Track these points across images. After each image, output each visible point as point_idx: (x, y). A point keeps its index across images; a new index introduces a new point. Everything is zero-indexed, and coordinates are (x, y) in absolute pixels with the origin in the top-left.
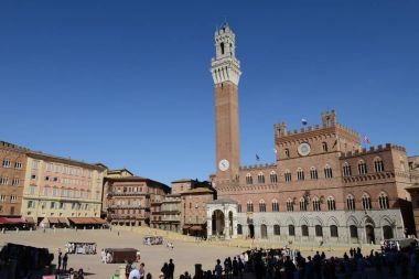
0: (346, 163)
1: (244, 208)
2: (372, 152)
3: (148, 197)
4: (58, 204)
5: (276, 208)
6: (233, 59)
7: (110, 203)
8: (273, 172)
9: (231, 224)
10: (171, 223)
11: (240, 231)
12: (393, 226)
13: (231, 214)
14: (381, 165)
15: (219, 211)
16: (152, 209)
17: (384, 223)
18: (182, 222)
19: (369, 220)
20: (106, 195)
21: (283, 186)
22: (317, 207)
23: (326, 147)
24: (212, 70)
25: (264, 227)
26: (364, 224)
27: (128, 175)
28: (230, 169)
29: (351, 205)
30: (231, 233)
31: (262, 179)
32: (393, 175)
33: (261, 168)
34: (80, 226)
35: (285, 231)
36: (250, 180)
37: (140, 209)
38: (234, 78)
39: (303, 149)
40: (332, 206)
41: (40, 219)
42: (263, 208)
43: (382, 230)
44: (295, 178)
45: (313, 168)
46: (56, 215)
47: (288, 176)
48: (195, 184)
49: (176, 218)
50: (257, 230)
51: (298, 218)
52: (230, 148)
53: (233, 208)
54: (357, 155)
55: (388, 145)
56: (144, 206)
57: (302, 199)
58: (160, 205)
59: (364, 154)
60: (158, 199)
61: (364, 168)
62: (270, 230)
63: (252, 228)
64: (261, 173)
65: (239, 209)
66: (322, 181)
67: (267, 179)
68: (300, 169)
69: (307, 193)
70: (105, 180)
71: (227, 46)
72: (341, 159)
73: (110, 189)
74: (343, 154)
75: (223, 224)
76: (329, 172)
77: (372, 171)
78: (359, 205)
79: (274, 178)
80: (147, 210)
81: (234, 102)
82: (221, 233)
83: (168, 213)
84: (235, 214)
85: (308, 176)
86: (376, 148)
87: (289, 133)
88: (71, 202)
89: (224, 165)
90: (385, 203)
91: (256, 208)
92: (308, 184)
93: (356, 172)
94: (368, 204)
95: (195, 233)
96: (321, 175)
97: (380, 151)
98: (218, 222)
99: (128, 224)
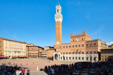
0: (87, 43)
1: (63, 53)
2: (94, 41)
3: (38, 50)
4: (14, 52)
5: (70, 53)
6: (61, 15)
7: (28, 52)
8: (70, 45)
9: (59, 57)
10: (44, 57)
11: (61, 59)
12: (96, 57)
13: (59, 55)
14: (95, 44)
15: (56, 54)
16: (40, 54)
17: (94, 57)
18: (47, 56)
19: (91, 56)
20: (27, 50)
21: (72, 48)
22: (80, 53)
23: (83, 39)
24: (55, 18)
25: (67, 58)
26: (90, 57)
27: (33, 45)
28: (59, 44)
29: (87, 53)
30: (59, 59)
31: (67, 47)
32: (97, 46)
33: (67, 44)
34: (21, 58)
35: (72, 58)
36: (64, 47)
37: (36, 53)
38: (61, 20)
39: (77, 39)
40: (83, 53)
41: (10, 56)
42: (67, 53)
43: (93, 58)
44: (75, 46)
45: (79, 44)
46: (14, 55)
47: (73, 46)
48: (50, 47)
49: (46, 56)
50: (65, 58)
51: (75, 55)
52: (59, 39)
53: (60, 53)
54: (90, 41)
55: (97, 39)
56: (37, 53)
57: (76, 51)
58: (42, 52)
59: (92, 41)
60: (41, 51)
61: (91, 44)
62: (68, 58)
63: (64, 58)
64: (67, 45)
65: (61, 54)
66: (81, 47)
67: (68, 47)
68: (76, 44)
69: (77, 50)
70: (27, 46)
71: (59, 10)
72: (86, 42)
73: (28, 49)
74: (87, 41)
75: (57, 57)
76: (83, 45)
77: (93, 45)
78: (89, 53)
79: (70, 47)
80: (38, 54)
81: (61, 27)
82: (57, 59)
83: (44, 54)
84: (60, 55)
85: (78, 46)
86: (94, 40)
87: (74, 35)
88: (18, 52)
89: (58, 43)
90: (95, 53)
91: (65, 53)
92: (78, 48)
93: (89, 45)
94: (91, 53)
95: (51, 59)
96: (81, 46)
97: (95, 41)
98: (56, 56)
99: (33, 57)
